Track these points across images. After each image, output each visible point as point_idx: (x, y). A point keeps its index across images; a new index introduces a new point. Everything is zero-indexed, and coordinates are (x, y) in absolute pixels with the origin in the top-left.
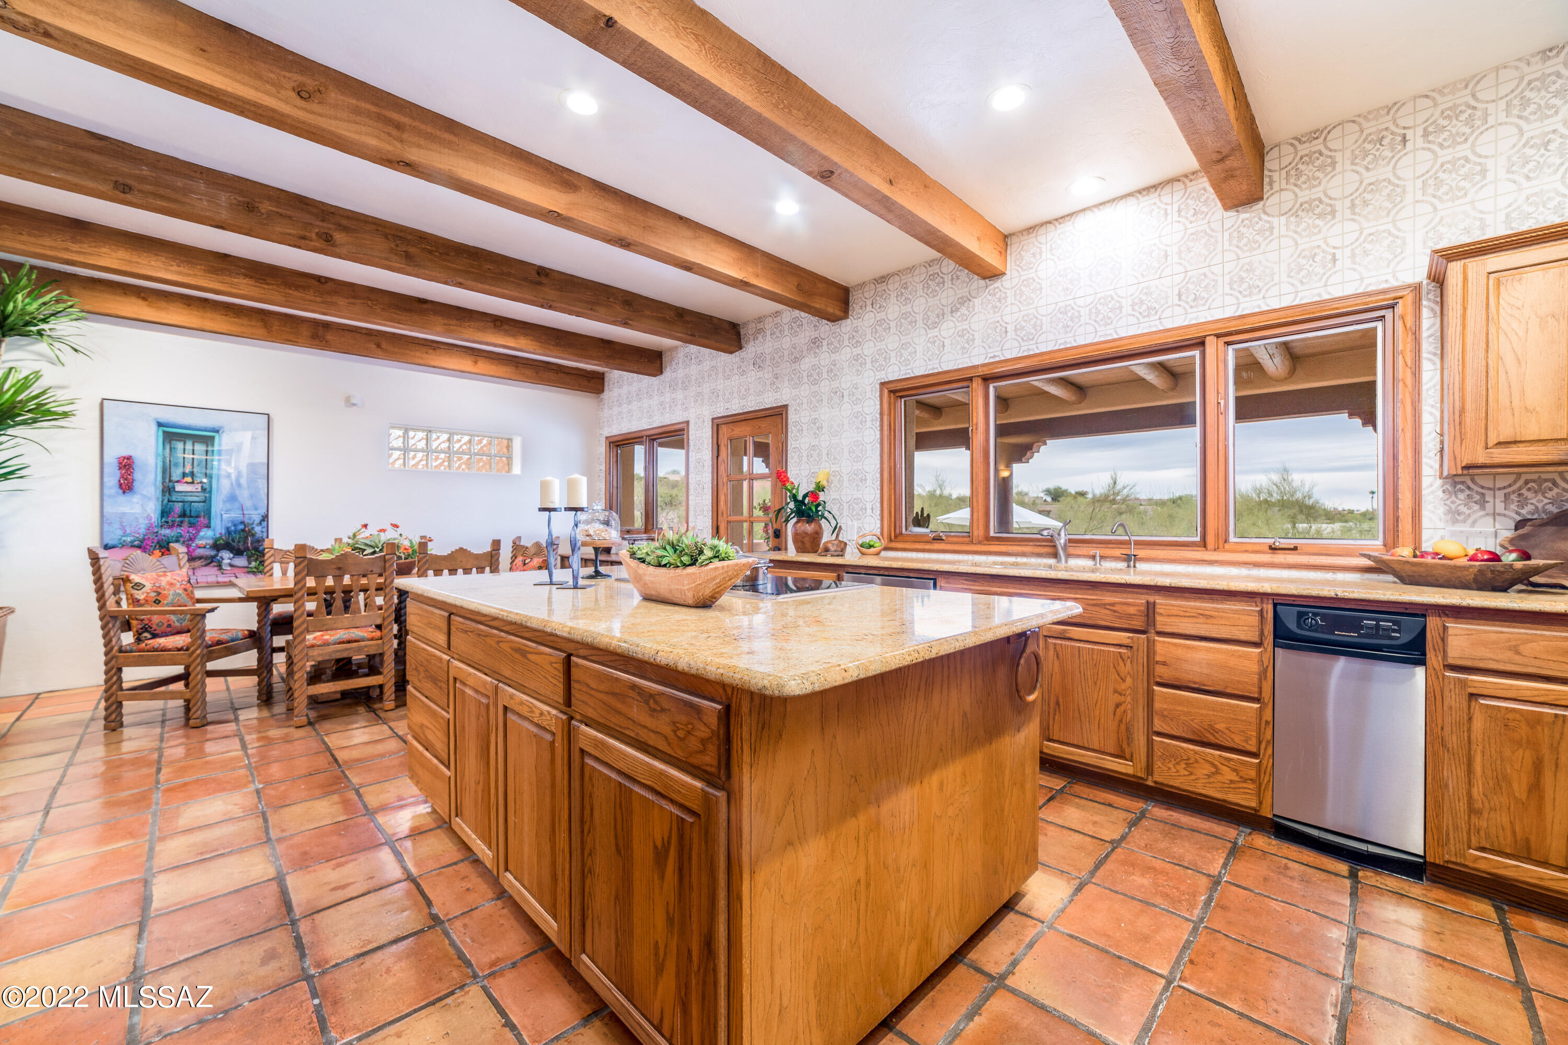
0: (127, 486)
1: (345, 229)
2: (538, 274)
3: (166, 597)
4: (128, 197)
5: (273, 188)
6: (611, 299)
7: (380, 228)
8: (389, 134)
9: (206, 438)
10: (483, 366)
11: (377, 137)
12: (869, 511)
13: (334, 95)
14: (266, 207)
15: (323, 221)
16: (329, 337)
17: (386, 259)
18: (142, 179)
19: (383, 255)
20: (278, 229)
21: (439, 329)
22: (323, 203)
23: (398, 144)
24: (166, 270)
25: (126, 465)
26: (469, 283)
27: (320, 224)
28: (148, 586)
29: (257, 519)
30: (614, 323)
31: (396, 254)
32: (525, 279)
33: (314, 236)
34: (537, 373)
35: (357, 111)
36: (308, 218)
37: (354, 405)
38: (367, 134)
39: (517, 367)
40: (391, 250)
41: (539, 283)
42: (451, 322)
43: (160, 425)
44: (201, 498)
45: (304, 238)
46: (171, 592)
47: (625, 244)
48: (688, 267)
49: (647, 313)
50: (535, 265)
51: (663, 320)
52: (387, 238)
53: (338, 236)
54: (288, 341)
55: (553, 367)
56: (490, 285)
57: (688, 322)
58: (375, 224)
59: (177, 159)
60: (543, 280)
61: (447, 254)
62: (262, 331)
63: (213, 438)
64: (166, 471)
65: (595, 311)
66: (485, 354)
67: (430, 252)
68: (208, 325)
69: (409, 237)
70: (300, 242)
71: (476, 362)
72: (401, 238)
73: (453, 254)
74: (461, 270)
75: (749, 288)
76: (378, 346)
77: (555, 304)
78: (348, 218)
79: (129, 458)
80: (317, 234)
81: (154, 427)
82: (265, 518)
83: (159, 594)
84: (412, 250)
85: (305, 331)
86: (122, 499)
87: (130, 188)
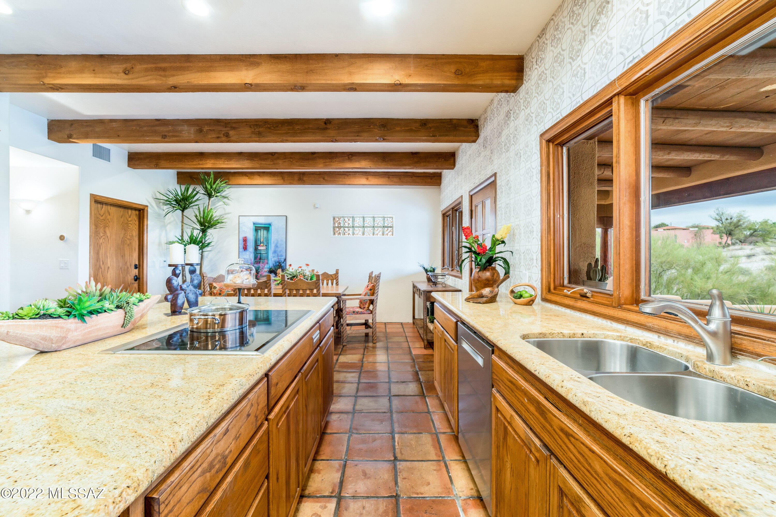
0: (245, 248)
1: (234, 128)
2: (325, 123)
3: (223, 292)
4: (166, 140)
5: (208, 119)
6: (372, 127)
7: (248, 123)
8: (161, 76)
9: (267, 228)
10: (373, 180)
11: (156, 79)
12: (535, 261)
13: (139, 67)
14: (206, 128)
15: (226, 127)
16: (305, 179)
17: (250, 137)
18: (169, 131)
19: (249, 136)
20: (210, 137)
21: (321, 165)
22: (226, 120)
23: (164, 79)
24: (224, 164)
25: (245, 240)
26: (289, 138)
27: (225, 129)
28: (218, 288)
29: (283, 260)
30: (377, 141)
31: (254, 134)
32: (318, 128)
33: (222, 135)
34: (400, 179)
35: (147, 70)
36: (220, 128)
37: (317, 208)
38: (151, 79)
39: (389, 178)
40: (253, 133)
41: (326, 129)
42: (327, 161)
43: (254, 224)
44: (266, 252)
45: (218, 138)
46: (226, 290)
47: (302, 88)
48: (353, 88)
49: (398, 129)
50: (323, 119)
51: (411, 130)
52: (251, 127)
53: (231, 133)
54: (291, 184)
55: (409, 174)
56: (298, 137)
57: (430, 128)
58: (245, 122)
59: (178, 120)
60: (328, 126)
61: (277, 127)
62: (281, 181)
63: (269, 227)
64: (256, 241)
65: (361, 136)
66: (372, 174)
67: (269, 128)
68: (265, 182)
69: (260, 123)
70: (218, 140)
71: (367, 179)
72: (256, 125)
73: (280, 125)
74: (284, 133)
75: (409, 88)
76: (324, 179)
77: (337, 138)
78: (235, 123)
79: (246, 237)
80: (223, 135)
81: (252, 224)
82: (285, 260)
83: (221, 291)
84: (261, 129)
85: (296, 178)
86: (244, 253)
87: (166, 136)
